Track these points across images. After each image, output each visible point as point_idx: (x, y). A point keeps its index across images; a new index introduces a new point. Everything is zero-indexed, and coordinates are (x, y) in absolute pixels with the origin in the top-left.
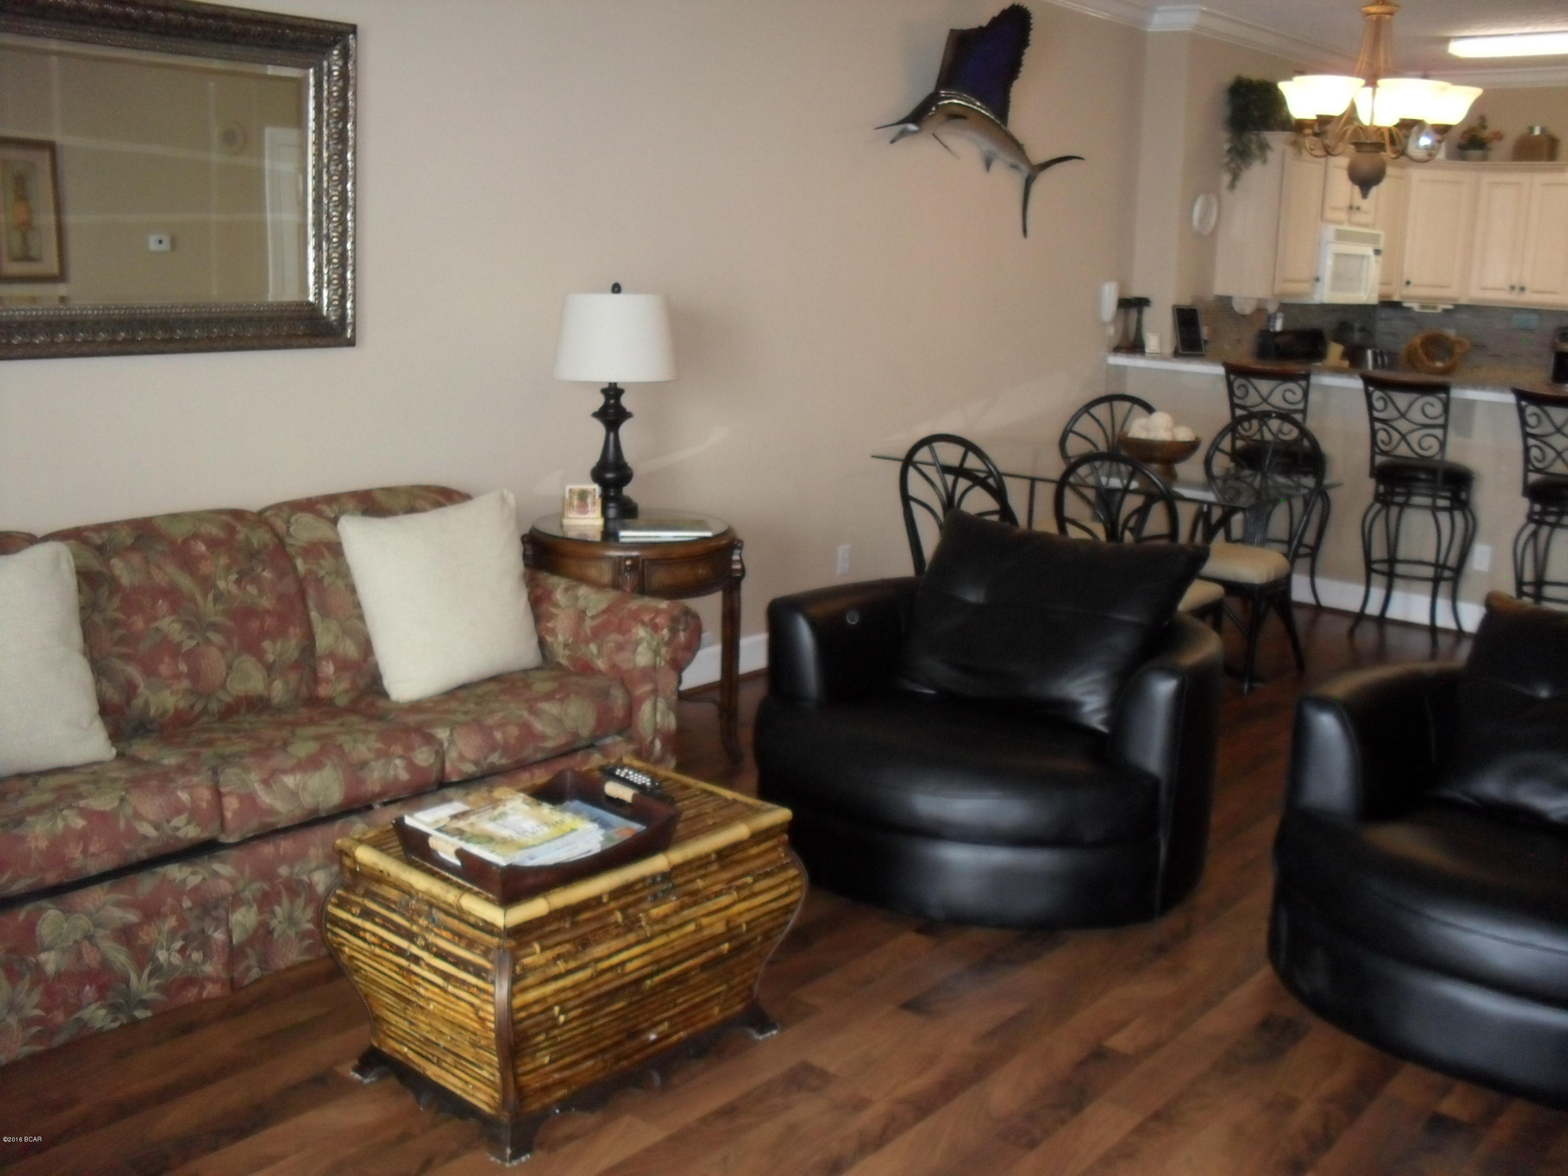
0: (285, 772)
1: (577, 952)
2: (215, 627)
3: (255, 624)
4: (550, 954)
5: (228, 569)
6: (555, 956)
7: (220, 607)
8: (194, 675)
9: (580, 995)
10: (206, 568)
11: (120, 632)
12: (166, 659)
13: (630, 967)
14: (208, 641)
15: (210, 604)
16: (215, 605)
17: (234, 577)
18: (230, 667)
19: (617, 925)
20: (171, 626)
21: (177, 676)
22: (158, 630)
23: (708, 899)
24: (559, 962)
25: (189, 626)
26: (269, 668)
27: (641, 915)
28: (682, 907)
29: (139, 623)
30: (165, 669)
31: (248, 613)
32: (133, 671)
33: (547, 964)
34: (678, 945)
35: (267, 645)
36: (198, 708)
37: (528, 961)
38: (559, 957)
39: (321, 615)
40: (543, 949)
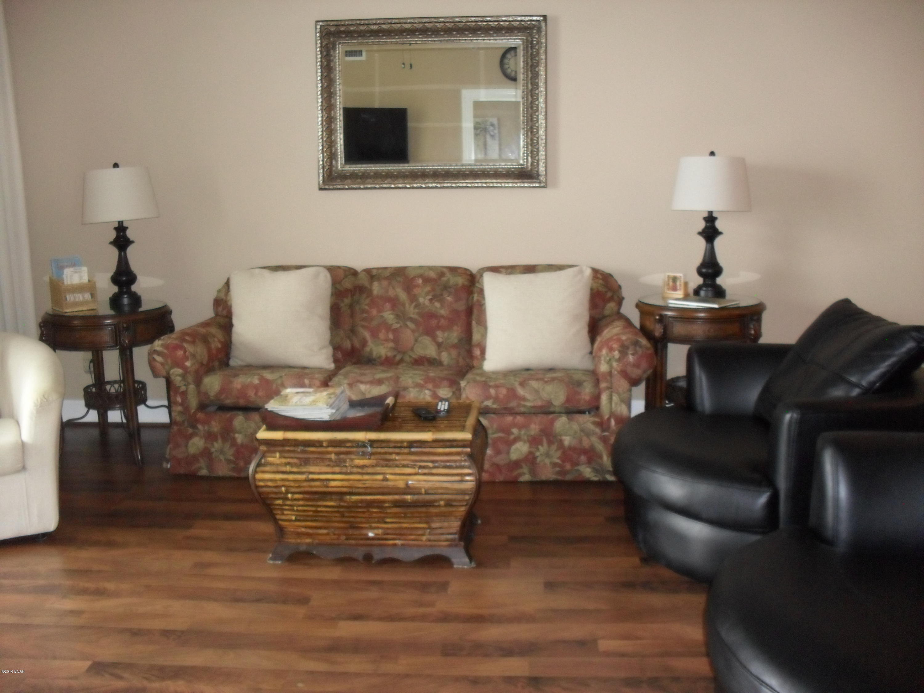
0: (362, 382)
1: (301, 465)
2: (411, 320)
3: (434, 322)
4: (284, 461)
5: (428, 293)
6: (286, 462)
7: (416, 311)
8: (396, 341)
9: (299, 487)
10: (416, 291)
11: (365, 315)
12: (383, 331)
13: (333, 484)
14: (407, 326)
15: (412, 309)
16: (414, 309)
17: (429, 297)
18: (416, 341)
19: (330, 460)
20: (389, 316)
21: (387, 340)
22: (382, 317)
23: (397, 466)
24: (288, 466)
25: (397, 316)
26: (439, 345)
27: (348, 460)
28: (376, 465)
29: (374, 312)
30: (382, 335)
31: (431, 315)
32: (367, 335)
33: (281, 465)
34: (368, 484)
35: (439, 333)
36: (398, 357)
37: (270, 459)
38: (288, 464)
39: (476, 323)
40: (280, 457)
